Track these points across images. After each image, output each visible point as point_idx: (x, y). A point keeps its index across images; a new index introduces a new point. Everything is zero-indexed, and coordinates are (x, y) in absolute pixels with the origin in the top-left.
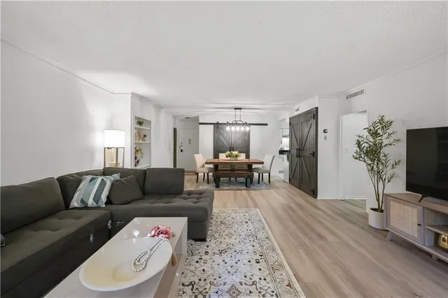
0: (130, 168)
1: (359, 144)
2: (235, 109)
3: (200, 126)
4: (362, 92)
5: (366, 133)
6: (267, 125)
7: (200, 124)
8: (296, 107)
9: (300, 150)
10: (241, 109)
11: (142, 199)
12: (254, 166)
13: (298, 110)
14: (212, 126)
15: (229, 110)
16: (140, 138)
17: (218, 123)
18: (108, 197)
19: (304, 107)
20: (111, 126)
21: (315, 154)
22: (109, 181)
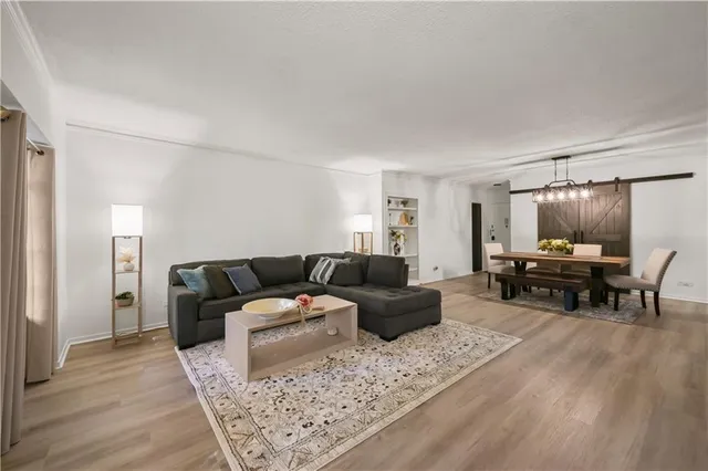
0: (381, 254)
2: (555, 159)
3: (512, 196)
6: (690, 175)
7: (512, 192)
10: (567, 157)
11: (359, 285)
16: (407, 221)
18: (331, 277)
20: (365, 211)
22: (334, 262)
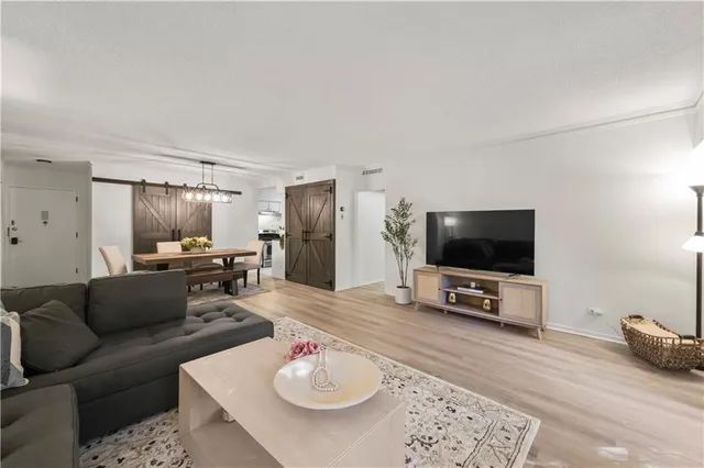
1: (388, 224)
2: (203, 162)
3: (94, 183)
4: (380, 170)
5: (392, 214)
6: (240, 193)
7: (95, 179)
8: (299, 174)
9: (306, 232)
10: (213, 164)
12: (237, 260)
13: (301, 178)
14: (129, 187)
15: (181, 161)
17: (143, 183)
19: (312, 177)
21: (332, 237)
